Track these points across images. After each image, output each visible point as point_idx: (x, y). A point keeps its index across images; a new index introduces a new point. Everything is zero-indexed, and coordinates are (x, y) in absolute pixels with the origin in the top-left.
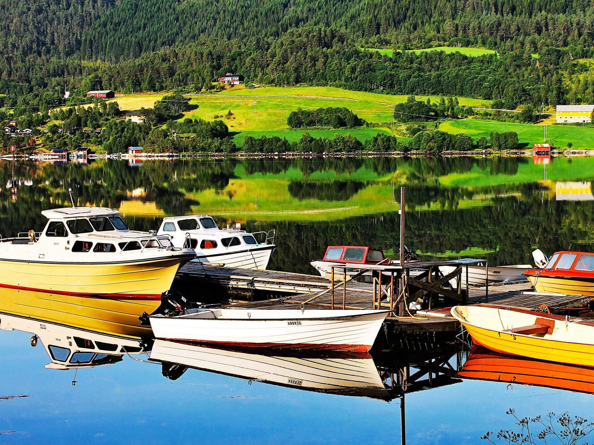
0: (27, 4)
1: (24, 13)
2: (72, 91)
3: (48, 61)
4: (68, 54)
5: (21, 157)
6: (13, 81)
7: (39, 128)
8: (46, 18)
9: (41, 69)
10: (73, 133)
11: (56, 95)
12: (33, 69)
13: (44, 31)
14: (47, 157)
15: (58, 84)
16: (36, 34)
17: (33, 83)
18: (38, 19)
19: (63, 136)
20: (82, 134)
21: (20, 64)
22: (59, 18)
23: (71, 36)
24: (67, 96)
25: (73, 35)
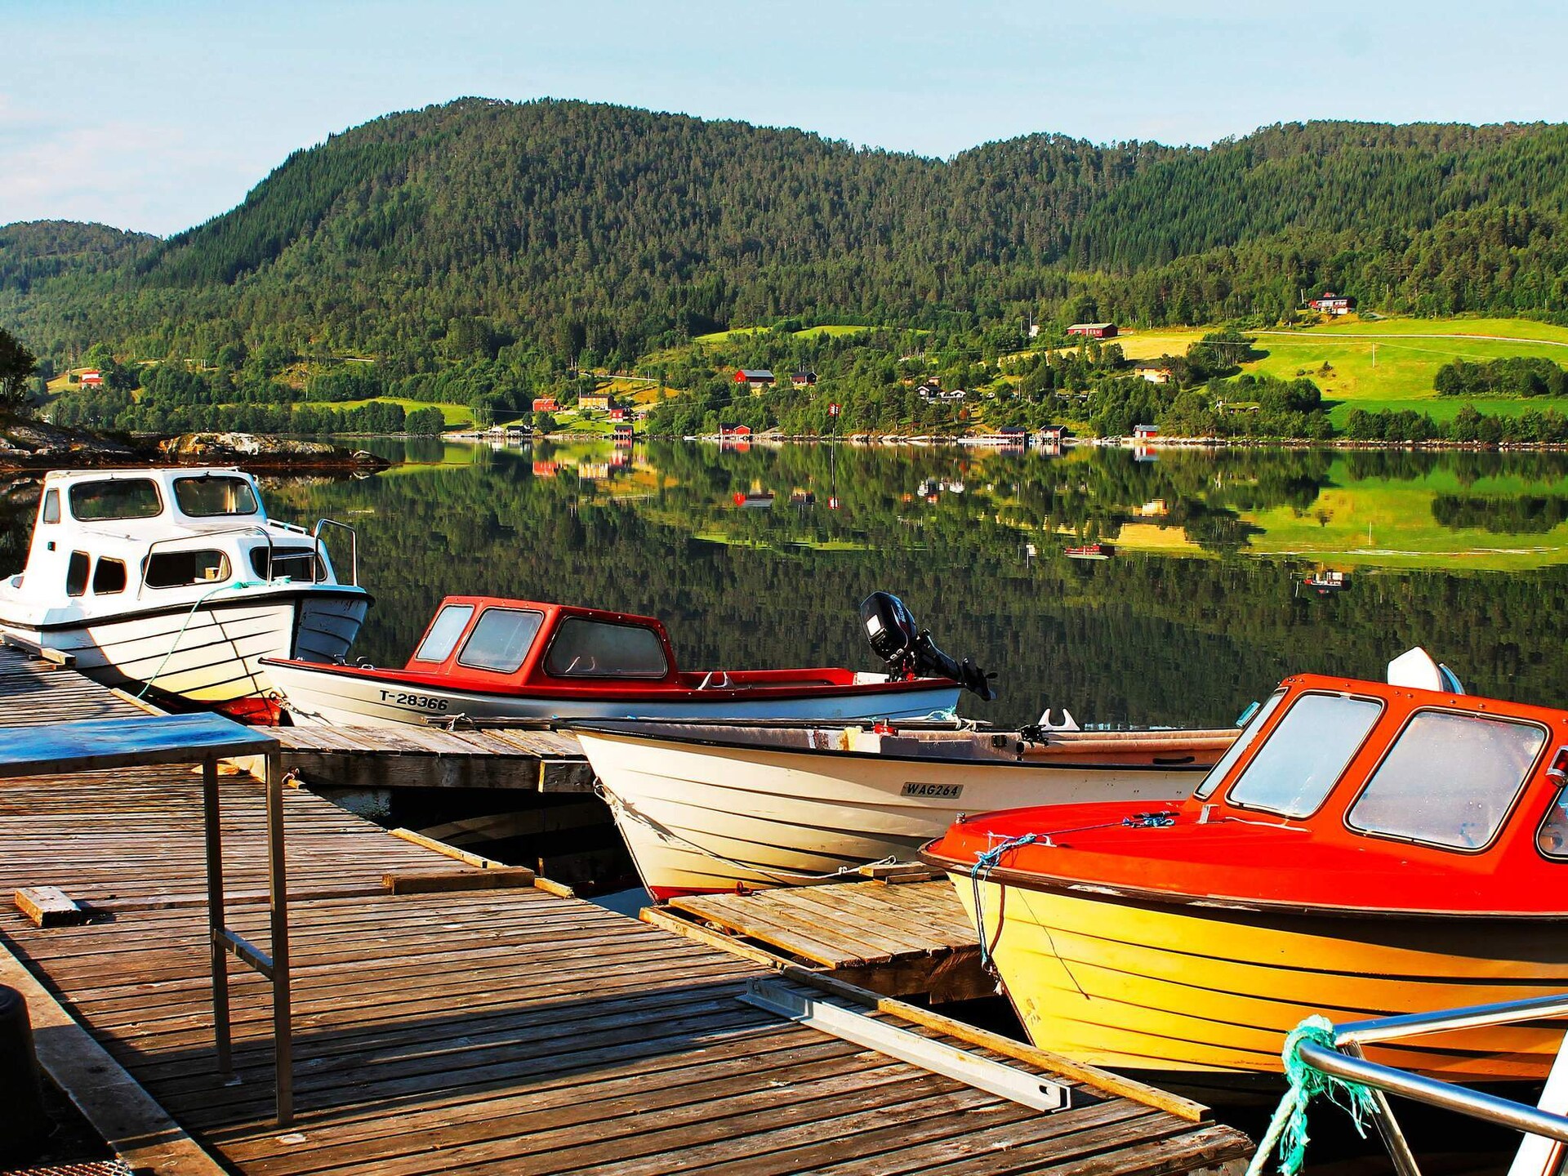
0: (979, 173)
1: (974, 189)
2: (1043, 324)
3: (1008, 272)
4: (1047, 261)
5: (943, 441)
6: (944, 307)
7: (978, 389)
8: (1011, 197)
9: (995, 286)
10: (1039, 400)
11: (1013, 332)
12: (980, 287)
13: (1006, 220)
14: (990, 441)
15: (1023, 313)
16: (991, 226)
17: (980, 310)
18: (997, 200)
19: (1019, 403)
20: (1054, 401)
21: (958, 278)
22: (1033, 198)
23: (1053, 229)
24: (1034, 330)
25: (1058, 226)
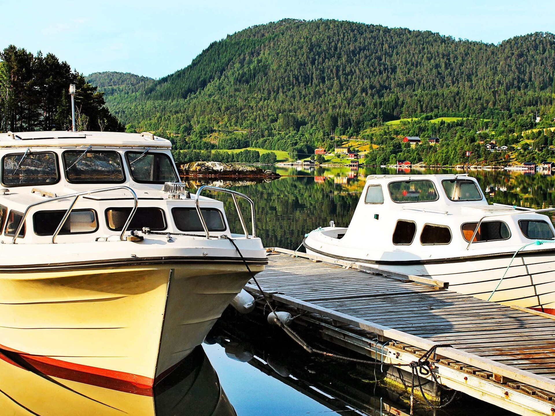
0: (511, 50)
1: (509, 57)
2: (542, 116)
3: (525, 94)
4: (542, 89)
5: (498, 168)
6: (496, 109)
7: (513, 146)
8: (526, 61)
9: (519, 100)
10: (541, 150)
11: (529, 120)
12: (513, 100)
13: (524, 71)
14: (519, 168)
15: (532, 112)
16: (517, 73)
17: (512, 111)
18: (520, 62)
19: (532, 152)
20: (548, 151)
21: (503, 96)
22: (536, 61)
23: (545, 75)
24: (538, 119)
25: (547, 73)
